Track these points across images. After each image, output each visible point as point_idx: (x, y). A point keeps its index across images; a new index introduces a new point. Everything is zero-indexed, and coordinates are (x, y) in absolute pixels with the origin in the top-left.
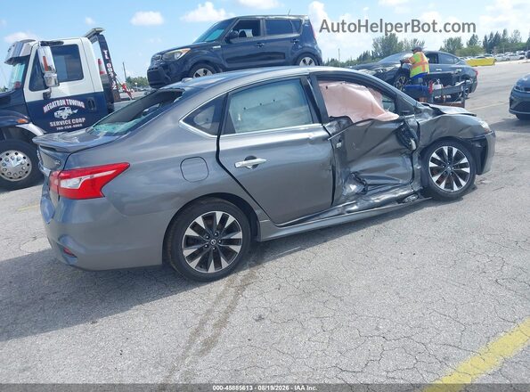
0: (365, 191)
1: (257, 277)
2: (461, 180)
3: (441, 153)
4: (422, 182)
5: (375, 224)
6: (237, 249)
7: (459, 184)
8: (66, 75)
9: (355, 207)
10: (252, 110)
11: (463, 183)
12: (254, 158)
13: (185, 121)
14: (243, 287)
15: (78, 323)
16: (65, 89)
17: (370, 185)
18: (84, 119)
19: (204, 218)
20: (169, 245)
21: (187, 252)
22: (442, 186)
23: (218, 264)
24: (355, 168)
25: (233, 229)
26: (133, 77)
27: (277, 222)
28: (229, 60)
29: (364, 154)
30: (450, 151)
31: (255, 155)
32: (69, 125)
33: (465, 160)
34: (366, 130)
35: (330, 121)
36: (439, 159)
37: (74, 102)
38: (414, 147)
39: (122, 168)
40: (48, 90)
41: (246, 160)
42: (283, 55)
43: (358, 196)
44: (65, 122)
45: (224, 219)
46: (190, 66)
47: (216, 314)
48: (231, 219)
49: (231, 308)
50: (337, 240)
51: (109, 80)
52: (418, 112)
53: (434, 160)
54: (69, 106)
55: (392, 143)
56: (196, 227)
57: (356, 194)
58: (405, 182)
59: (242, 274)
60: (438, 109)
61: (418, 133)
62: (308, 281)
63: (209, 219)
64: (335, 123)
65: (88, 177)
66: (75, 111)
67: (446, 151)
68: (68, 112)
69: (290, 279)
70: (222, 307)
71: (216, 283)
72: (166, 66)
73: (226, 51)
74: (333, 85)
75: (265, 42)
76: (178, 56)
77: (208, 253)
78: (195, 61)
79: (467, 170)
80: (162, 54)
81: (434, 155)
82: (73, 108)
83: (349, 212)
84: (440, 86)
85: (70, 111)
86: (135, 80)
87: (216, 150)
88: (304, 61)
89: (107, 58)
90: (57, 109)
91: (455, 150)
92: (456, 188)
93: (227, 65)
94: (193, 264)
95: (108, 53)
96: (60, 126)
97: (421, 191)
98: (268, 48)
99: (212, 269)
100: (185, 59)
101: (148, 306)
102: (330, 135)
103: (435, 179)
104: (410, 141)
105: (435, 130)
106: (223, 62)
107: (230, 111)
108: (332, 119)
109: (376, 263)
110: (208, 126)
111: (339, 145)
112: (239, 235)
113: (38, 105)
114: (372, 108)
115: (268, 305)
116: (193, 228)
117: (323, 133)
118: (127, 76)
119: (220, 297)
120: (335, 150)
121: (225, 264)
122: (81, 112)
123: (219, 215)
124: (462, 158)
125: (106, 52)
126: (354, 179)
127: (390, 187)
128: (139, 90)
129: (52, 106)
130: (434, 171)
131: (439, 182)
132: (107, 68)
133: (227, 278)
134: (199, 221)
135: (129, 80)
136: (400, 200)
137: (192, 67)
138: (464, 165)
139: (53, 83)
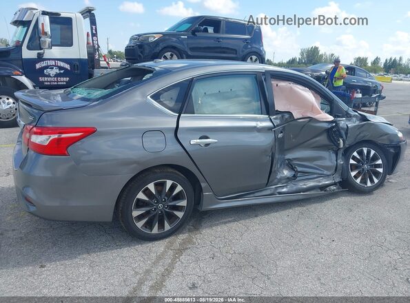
0: (295, 177)
1: (194, 243)
2: (374, 178)
3: (360, 153)
4: (342, 175)
5: (299, 206)
6: (180, 214)
7: (372, 181)
8: (59, 40)
9: (284, 190)
10: (211, 95)
11: (376, 181)
12: (207, 138)
13: (152, 97)
14: (180, 251)
15: (27, 264)
16: (56, 52)
17: (299, 172)
18: (68, 79)
19: (156, 185)
20: (121, 206)
21: (136, 213)
22: (358, 181)
23: (161, 226)
24: (289, 156)
25: (179, 197)
26: (113, 50)
27: (218, 195)
28: (192, 49)
29: (298, 145)
30: (369, 152)
31: (209, 136)
32: (55, 82)
33: (380, 162)
34: (304, 126)
35: (276, 114)
36: (358, 157)
37: (62, 64)
38: (342, 146)
39: (89, 132)
40: (42, 51)
41: (200, 139)
42: (235, 51)
43: (288, 179)
44: (52, 79)
45: (173, 187)
46: (160, 49)
47: (153, 275)
48: (179, 188)
49: (168, 272)
50: (266, 216)
51: (93, 50)
52: (348, 116)
53: (354, 158)
54: (58, 66)
55: (323, 139)
56: (147, 192)
57: (288, 178)
58: (329, 173)
59: (181, 237)
60: (365, 116)
61: (346, 134)
62: (239, 254)
63: (160, 186)
64: (279, 116)
65: (56, 136)
66: (62, 72)
67: (365, 152)
68: (56, 71)
69: (224, 250)
70: (160, 269)
71: (157, 243)
72: (141, 46)
73: (190, 41)
74: (283, 84)
75: (223, 38)
76: (152, 40)
77: (154, 216)
78: (165, 45)
79: (381, 170)
80: (139, 35)
81: (355, 154)
82: (60, 68)
83: (280, 193)
84: (360, 95)
85: (58, 71)
86: (115, 53)
87: (175, 126)
88: (251, 59)
89: (94, 32)
90: (47, 67)
91: (373, 152)
92: (369, 184)
93: (190, 53)
94: (140, 224)
95: (96, 28)
96: (48, 81)
97: (340, 182)
98: (224, 44)
99: (155, 230)
100: (157, 43)
101: (94, 257)
102: (275, 127)
103: (353, 174)
104: (339, 141)
105: (360, 133)
106: (186, 50)
107: (193, 94)
108: (278, 112)
109: (300, 244)
110: (172, 104)
111: (280, 135)
112: (184, 203)
113: (32, 62)
114: (312, 108)
115: (201, 274)
116: (144, 192)
117: (269, 124)
118: (109, 49)
119: (159, 258)
120: (276, 139)
121: (167, 227)
122: (66, 73)
123: (169, 183)
124: (377, 159)
125: (94, 27)
126: (287, 165)
127: (316, 176)
128: (117, 61)
129: (44, 64)
130: (353, 167)
131: (356, 177)
132: (93, 40)
133: (167, 240)
134: (151, 187)
135: (110, 52)
136: (323, 188)
137: (162, 50)
138: (379, 166)
139: (47, 46)
